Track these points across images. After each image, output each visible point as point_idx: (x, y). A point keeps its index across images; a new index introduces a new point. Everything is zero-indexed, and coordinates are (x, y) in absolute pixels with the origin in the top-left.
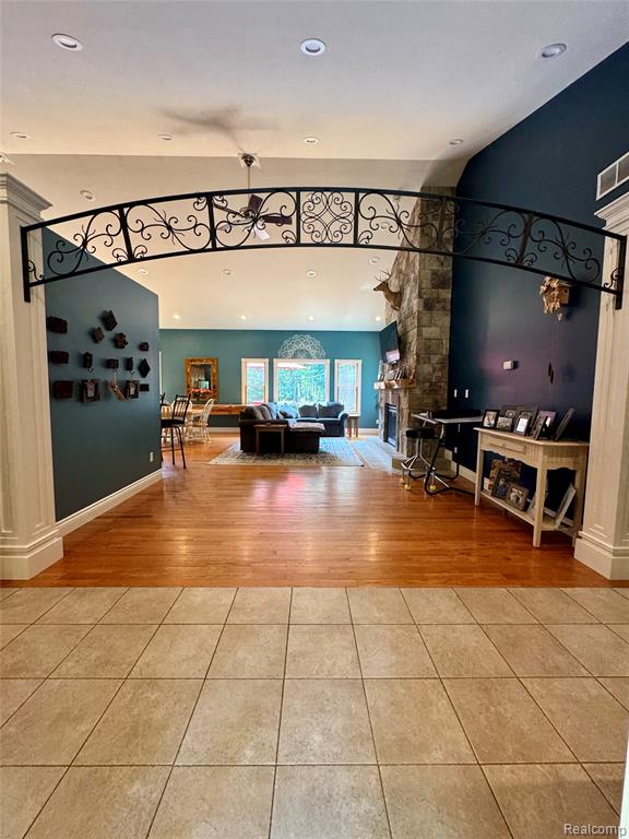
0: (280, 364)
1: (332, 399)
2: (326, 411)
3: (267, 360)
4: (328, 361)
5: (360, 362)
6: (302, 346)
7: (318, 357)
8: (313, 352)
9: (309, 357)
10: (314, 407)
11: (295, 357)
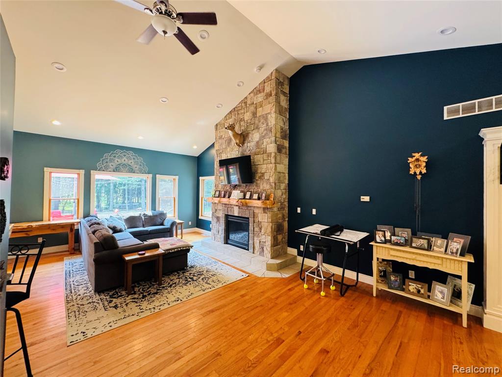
0: (98, 176)
1: (154, 208)
2: (151, 220)
3: (82, 172)
4: (151, 176)
5: (177, 177)
6: (124, 160)
7: (141, 172)
8: (136, 167)
9: (132, 171)
10: (139, 218)
11: (117, 170)
